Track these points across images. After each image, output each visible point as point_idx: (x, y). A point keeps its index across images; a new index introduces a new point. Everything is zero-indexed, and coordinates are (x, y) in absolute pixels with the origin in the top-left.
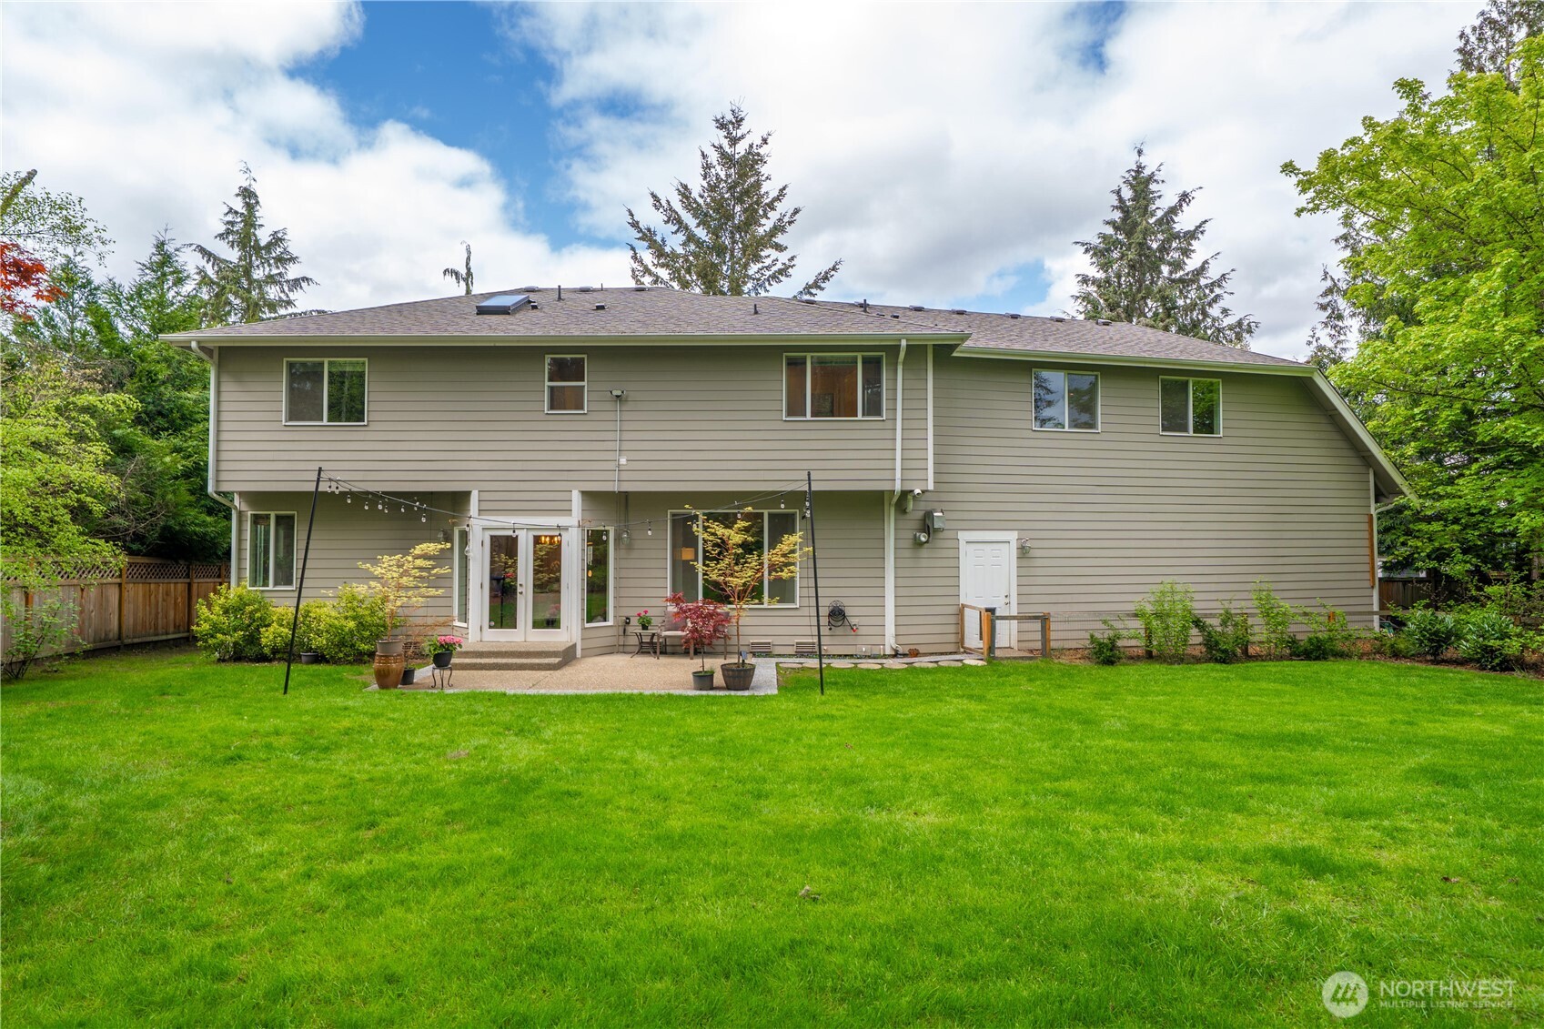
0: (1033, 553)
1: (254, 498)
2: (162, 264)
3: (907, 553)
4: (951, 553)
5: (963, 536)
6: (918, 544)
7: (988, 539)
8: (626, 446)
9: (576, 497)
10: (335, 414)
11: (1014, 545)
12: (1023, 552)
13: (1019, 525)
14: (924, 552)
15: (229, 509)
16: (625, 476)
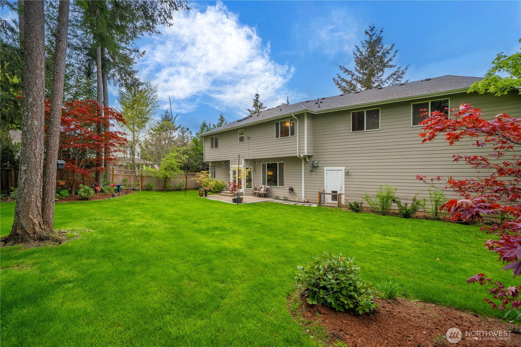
0: (350, 174)
1: (212, 162)
2: (221, 119)
3: (308, 173)
4: (321, 174)
5: (325, 168)
6: (312, 171)
7: (334, 169)
8: (250, 149)
9: (243, 161)
10: (216, 147)
11: (343, 171)
12: (347, 174)
13: (347, 165)
14: (313, 173)
15: (208, 165)
16: (250, 155)
